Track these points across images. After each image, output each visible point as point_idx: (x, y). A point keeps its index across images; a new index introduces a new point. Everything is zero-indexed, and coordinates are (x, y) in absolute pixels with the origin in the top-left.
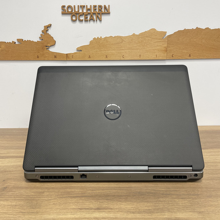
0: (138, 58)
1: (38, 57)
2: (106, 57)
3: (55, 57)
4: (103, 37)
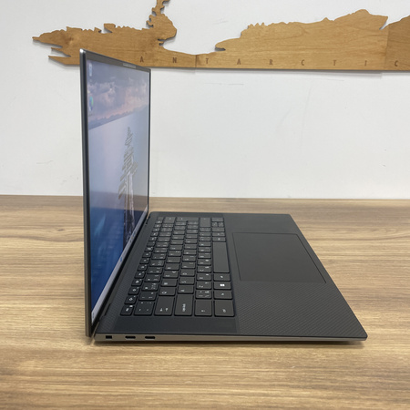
0: (332, 67)
1: (142, 60)
2: (271, 61)
3: (175, 60)
4: (266, 24)
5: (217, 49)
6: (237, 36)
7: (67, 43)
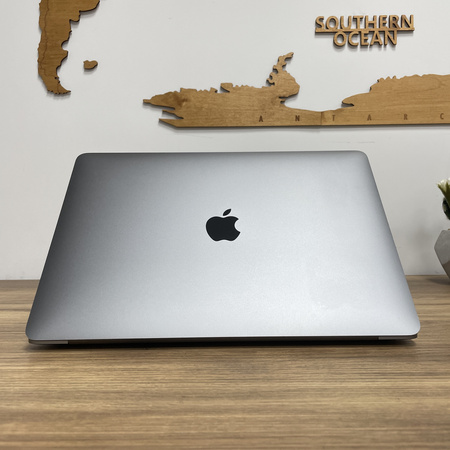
1: (261, 119)
2: (406, 117)
3: (298, 118)
4: (398, 77)
5: (344, 104)
6: (366, 90)
7: (180, 105)
